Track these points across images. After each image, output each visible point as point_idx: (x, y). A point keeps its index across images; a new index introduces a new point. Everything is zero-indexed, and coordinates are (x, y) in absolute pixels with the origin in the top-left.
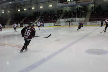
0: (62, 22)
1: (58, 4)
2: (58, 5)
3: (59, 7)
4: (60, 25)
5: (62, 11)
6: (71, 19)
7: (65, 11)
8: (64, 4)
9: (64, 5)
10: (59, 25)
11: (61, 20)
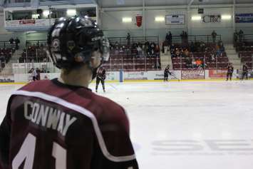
0: (19, 73)
1: (5, 22)
2: (6, 26)
3: (9, 30)
4: (13, 81)
5: (18, 41)
6: (42, 64)
7: (27, 42)
8: (24, 23)
9: (24, 26)
10: (10, 81)
11: (14, 68)
